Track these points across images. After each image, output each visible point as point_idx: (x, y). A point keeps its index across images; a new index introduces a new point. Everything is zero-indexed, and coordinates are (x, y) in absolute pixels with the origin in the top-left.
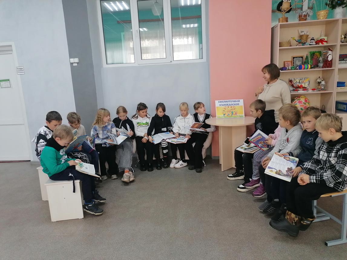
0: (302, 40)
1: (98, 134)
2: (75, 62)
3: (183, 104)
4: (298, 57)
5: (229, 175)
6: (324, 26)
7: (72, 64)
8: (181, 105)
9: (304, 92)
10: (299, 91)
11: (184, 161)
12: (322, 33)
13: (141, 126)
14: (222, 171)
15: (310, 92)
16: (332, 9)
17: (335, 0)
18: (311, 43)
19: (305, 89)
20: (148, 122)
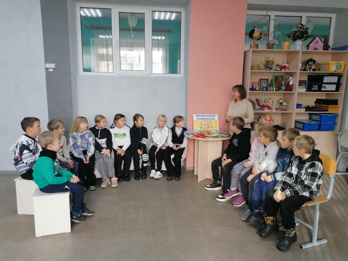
2: (51, 67)
3: (163, 116)
4: (264, 80)
5: (207, 186)
6: (286, 55)
7: (47, 69)
9: (269, 111)
10: (265, 110)
12: (285, 60)
13: (118, 137)
14: (199, 181)
16: (293, 41)
17: (296, 34)
18: (277, 69)
19: (269, 108)
20: (125, 133)
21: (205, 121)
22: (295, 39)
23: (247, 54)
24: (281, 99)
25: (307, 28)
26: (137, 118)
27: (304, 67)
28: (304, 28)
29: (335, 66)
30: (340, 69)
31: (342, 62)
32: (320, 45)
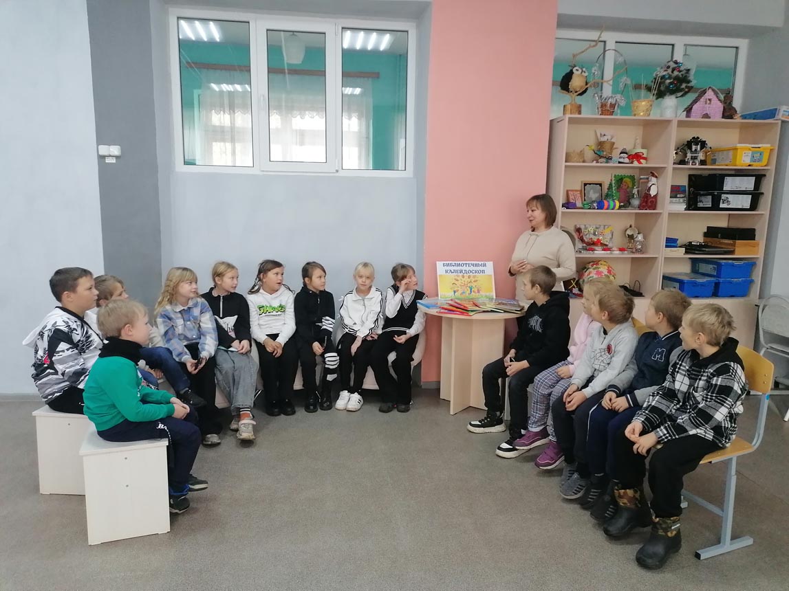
2: (111, 154)
3: (366, 265)
4: (593, 184)
5: (472, 423)
7: (102, 158)
9: (605, 254)
10: (596, 252)
12: (638, 141)
13: (267, 314)
14: (452, 413)
15: (616, 254)
16: (657, 99)
17: (664, 82)
18: (621, 160)
19: (606, 248)
20: (283, 304)
21: (463, 277)
22: (660, 95)
23: (557, 126)
24: (631, 227)
25: (688, 70)
26: (310, 270)
27: (680, 158)
28: (682, 68)
29: (750, 155)
30: (760, 160)
31: (764, 145)
32: (716, 107)
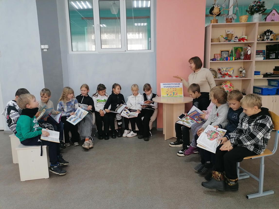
0: (228, 38)
1: (63, 108)
2: (45, 48)
3: (135, 85)
4: (225, 51)
5: (171, 143)
6: (245, 28)
7: (42, 49)
8: (133, 86)
9: (229, 78)
10: (225, 78)
11: (135, 132)
12: (244, 33)
13: (100, 102)
14: (165, 139)
15: (234, 78)
16: (251, 15)
17: (253, 8)
18: (235, 41)
19: (230, 76)
21: (171, 89)
23: (208, 29)
24: (241, 67)
25: (264, 2)
26: (115, 86)
28: (261, 2)
32: (277, 17)
